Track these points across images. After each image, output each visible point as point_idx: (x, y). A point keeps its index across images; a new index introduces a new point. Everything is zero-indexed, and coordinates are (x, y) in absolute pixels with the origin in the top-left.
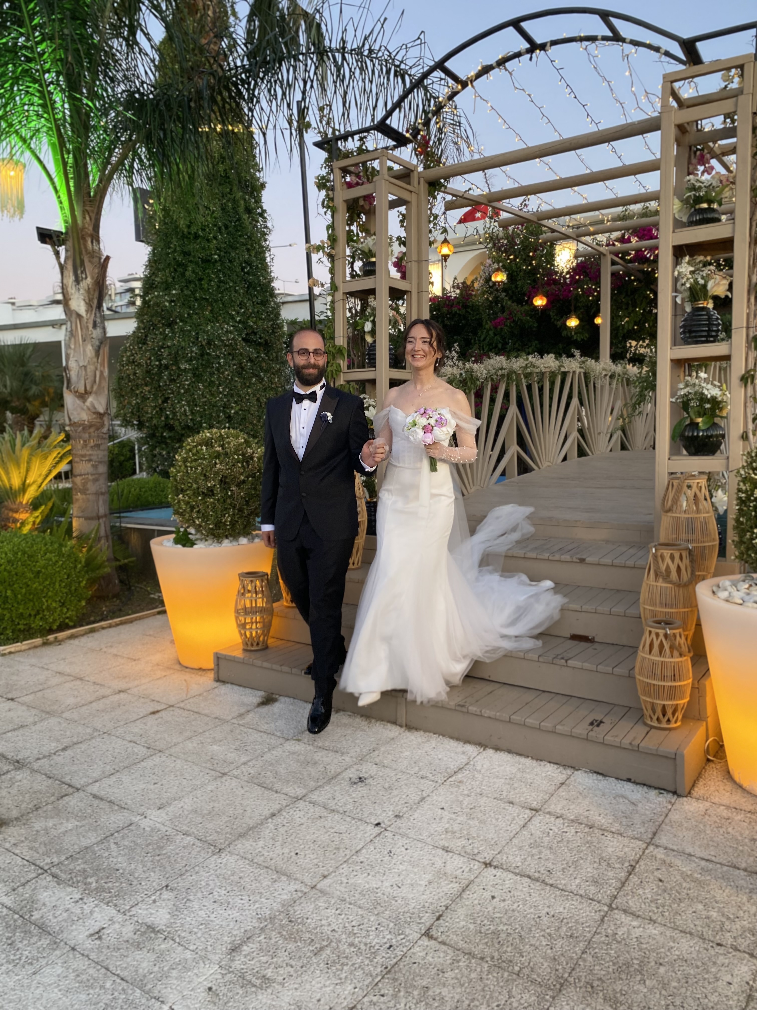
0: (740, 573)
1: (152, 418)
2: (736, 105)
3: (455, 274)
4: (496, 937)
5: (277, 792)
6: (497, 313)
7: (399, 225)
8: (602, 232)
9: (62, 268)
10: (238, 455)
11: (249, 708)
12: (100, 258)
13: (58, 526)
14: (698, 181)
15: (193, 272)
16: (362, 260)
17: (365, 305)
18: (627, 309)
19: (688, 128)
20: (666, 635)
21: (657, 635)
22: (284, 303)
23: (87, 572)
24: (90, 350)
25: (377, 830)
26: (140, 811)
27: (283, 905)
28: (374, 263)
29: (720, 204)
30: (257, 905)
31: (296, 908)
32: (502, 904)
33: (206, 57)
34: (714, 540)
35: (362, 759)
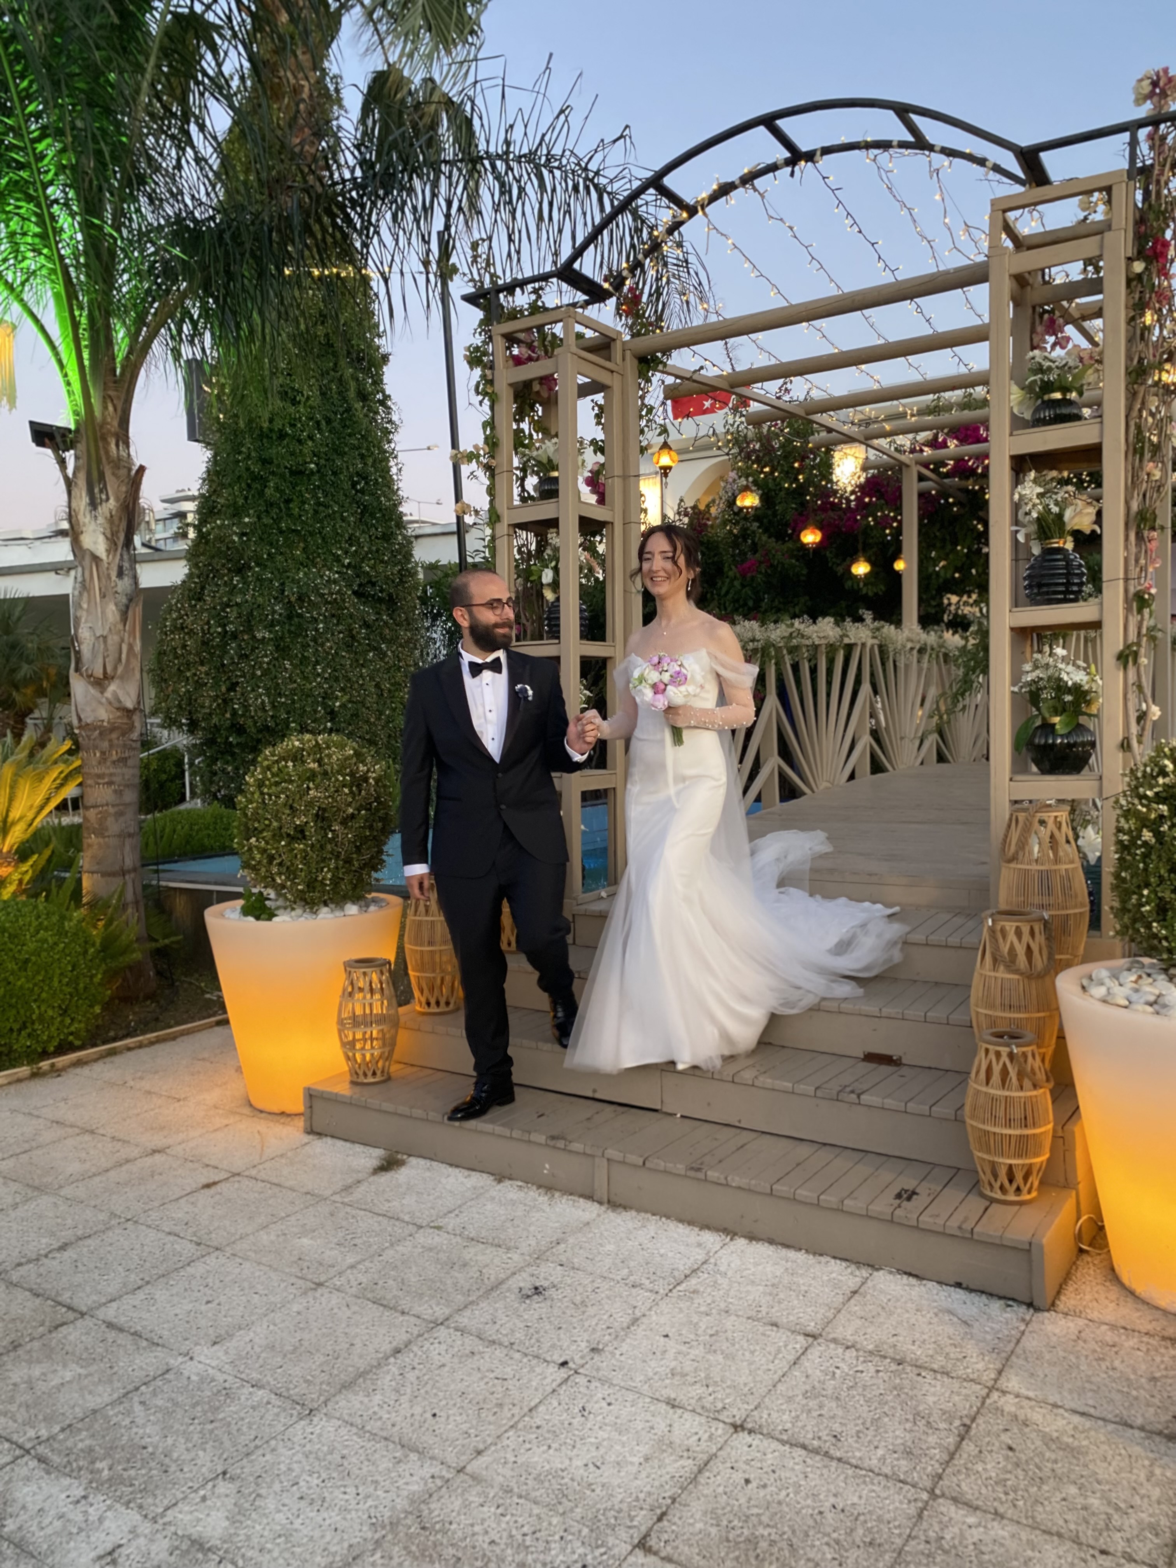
0: (1124, 957)
1: (210, 714)
2: (1101, 247)
3: (682, 493)
4: (751, 1547)
5: (403, 1313)
6: (745, 554)
7: (594, 421)
8: (904, 432)
9: (69, 483)
10: (344, 775)
11: (360, 1176)
12: (130, 470)
13: (60, 887)
14: (1046, 358)
15: (277, 489)
16: (537, 474)
17: (542, 544)
18: (943, 547)
19: (1031, 281)
20: (1011, 1056)
21: (998, 1054)
22: (417, 537)
23: (104, 960)
24: (112, 611)
25: (563, 1373)
26: (184, 1349)
27: (412, 1502)
28: (556, 480)
29: (1081, 394)
30: (370, 1502)
31: (433, 1506)
32: (762, 1493)
33: (298, 166)
34: (1082, 905)
35: (539, 1257)
